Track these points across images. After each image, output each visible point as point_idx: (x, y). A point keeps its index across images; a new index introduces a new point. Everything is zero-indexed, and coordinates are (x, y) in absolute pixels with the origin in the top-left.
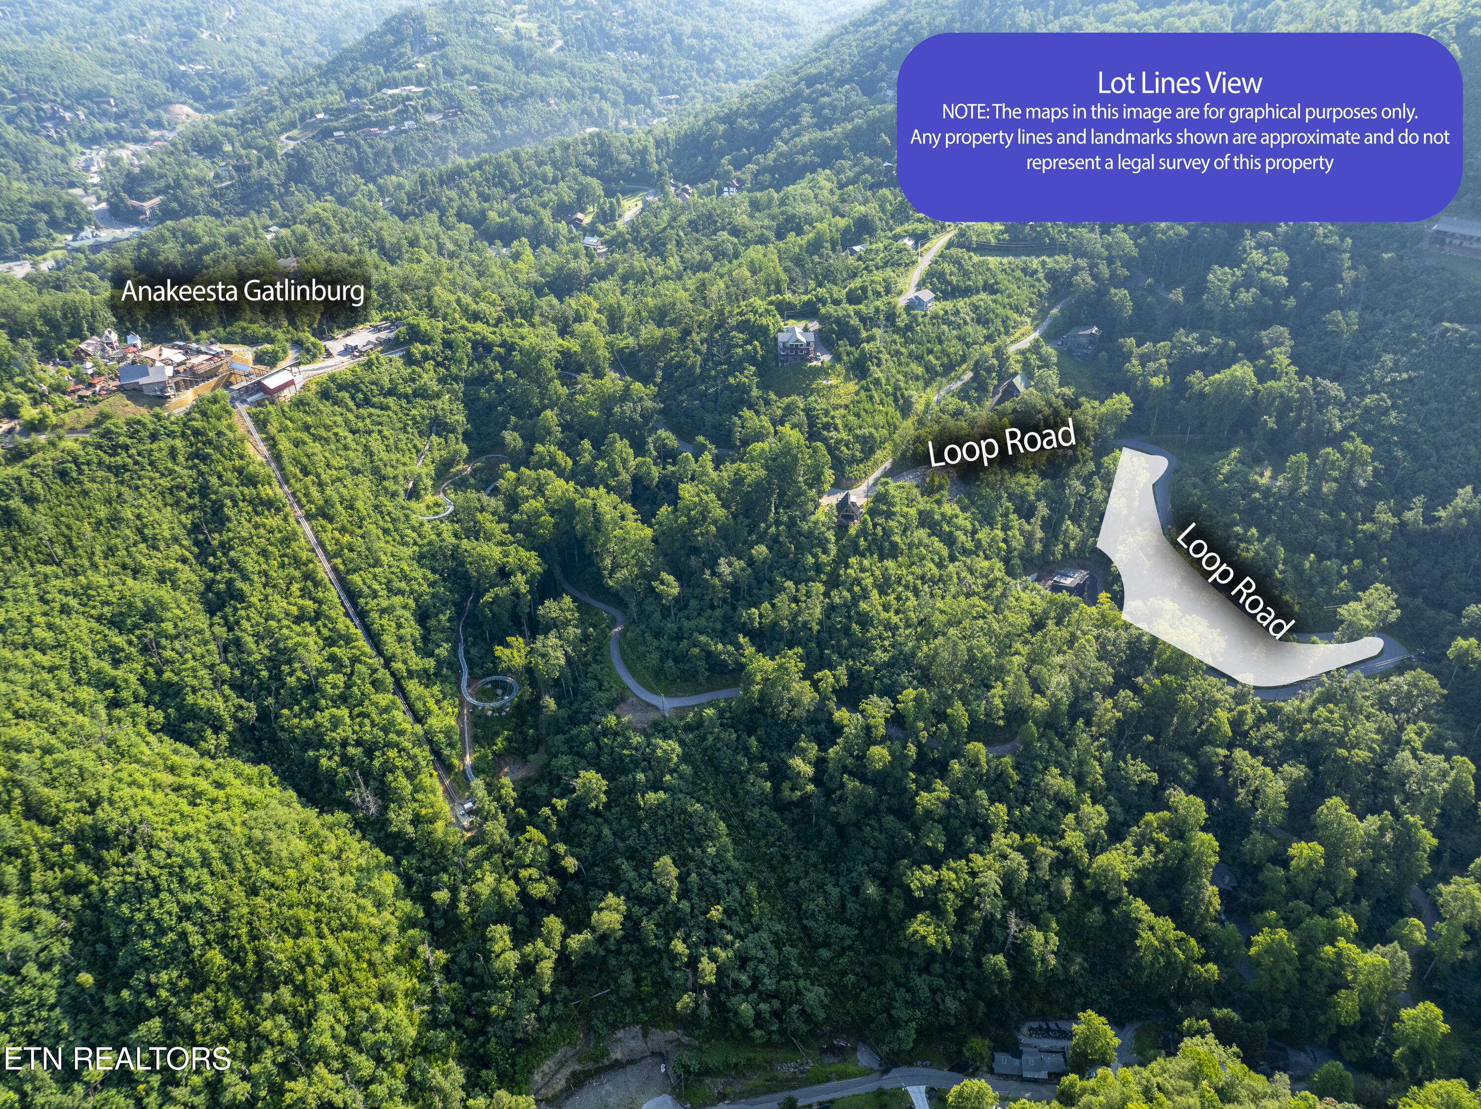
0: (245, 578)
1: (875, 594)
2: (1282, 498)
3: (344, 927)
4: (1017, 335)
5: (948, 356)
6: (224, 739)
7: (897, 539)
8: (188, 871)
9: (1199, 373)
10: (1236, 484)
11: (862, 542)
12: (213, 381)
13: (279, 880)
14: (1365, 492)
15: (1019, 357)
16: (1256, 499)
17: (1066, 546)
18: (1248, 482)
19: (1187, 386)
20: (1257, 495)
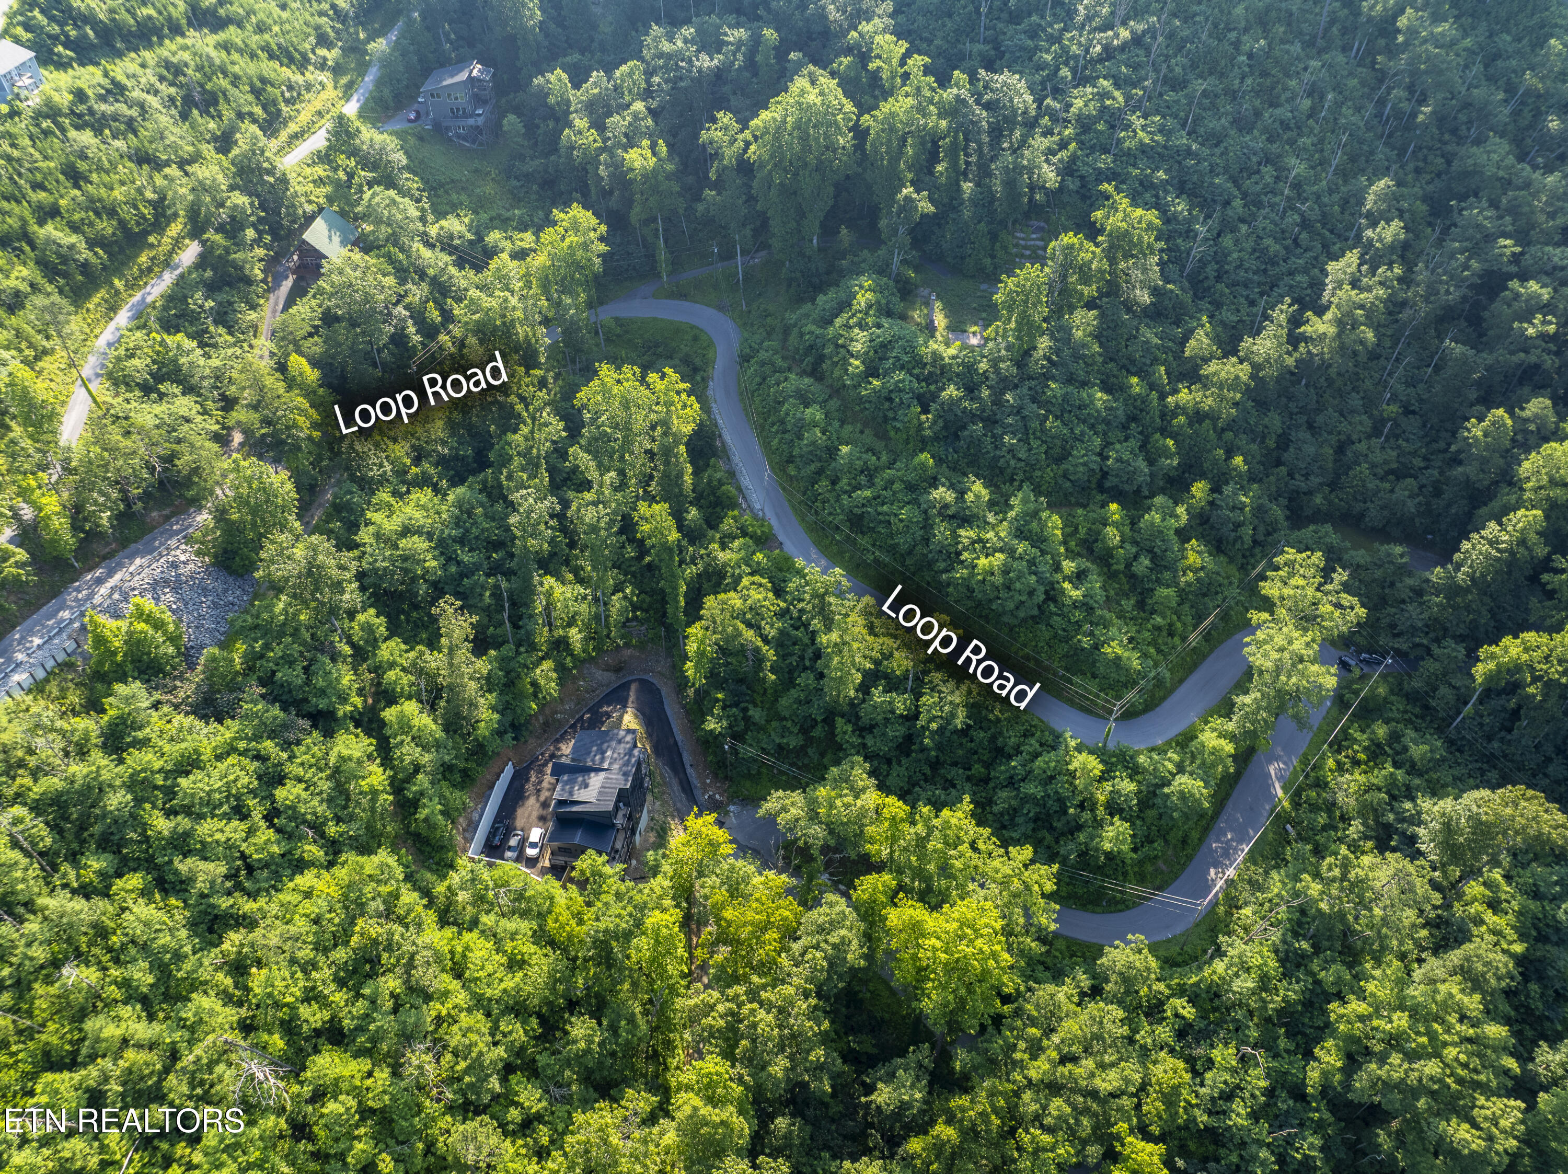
2: (1005, 384)
4: (304, 117)
5: (112, 212)
9: (725, 118)
10: (899, 376)
14: (1155, 313)
15: (320, 171)
16: (953, 402)
17: (560, 645)
18: (919, 362)
19: (709, 155)
20: (951, 391)
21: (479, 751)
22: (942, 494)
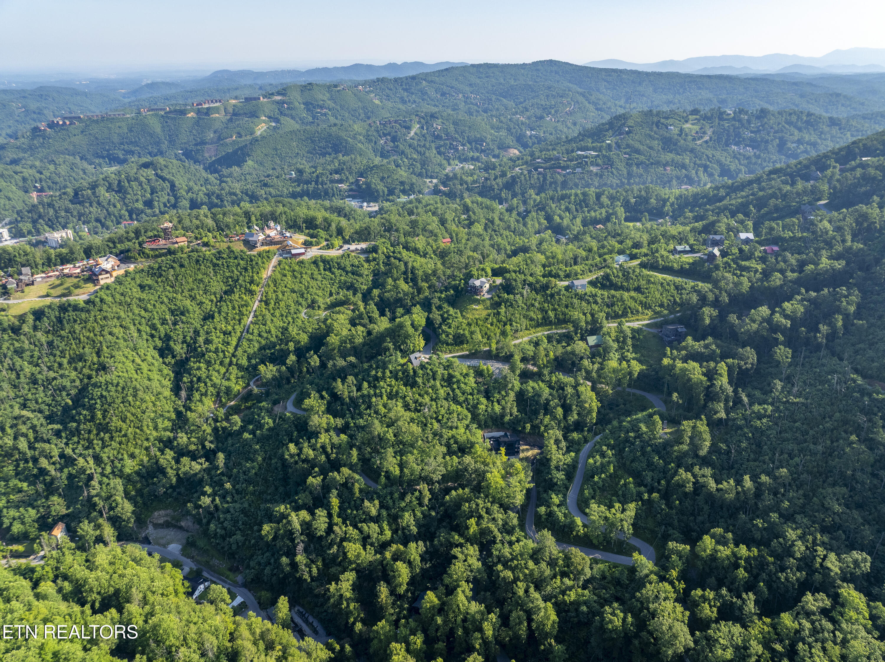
0: (219, 312)
1: (385, 398)
3: (138, 428)
5: (565, 316)
6: (173, 361)
7: (419, 380)
8: (110, 386)
11: (400, 374)
12: (278, 246)
13: (132, 403)
21: (503, 424)
22: (604, 448)
